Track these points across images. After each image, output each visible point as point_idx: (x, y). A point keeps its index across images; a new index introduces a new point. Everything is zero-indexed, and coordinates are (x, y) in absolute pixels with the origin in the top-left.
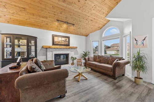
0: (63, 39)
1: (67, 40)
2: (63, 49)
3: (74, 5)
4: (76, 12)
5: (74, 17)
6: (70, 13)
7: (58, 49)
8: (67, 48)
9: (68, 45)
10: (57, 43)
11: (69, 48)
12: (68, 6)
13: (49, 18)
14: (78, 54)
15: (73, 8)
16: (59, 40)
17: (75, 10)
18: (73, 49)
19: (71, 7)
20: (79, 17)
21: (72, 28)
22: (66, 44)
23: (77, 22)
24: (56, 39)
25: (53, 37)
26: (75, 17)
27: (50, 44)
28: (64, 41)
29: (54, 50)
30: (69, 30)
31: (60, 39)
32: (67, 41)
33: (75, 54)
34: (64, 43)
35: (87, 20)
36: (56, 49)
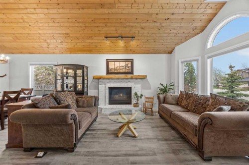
0: (123, 64)
1: (130, 65)
2: (120, 80)
3: (119, 5)
4: (128, 14)
5: (128, 24)
6: (119, 21)
7: (113, 80)
8: (126, 78)
9: (132, 73)
10: (113, 71)
11: (132, 78)
12: (110, 11)
13: (95, 38)
14: (150, 89)
15: (120, 11)
16: (116, 66)
17: (124, 12)
18: (139, 80)
19: (117, 10)
20: (137, 21)
21: (133, 43)
22: (127, 71)
23: (137, 32)
24: (112, 66)
25: (108, 61)
26: (131, 24)
27: (103, 72)
28: (123, 66)
29: (108, 81)
30: (130, 48)
31: (117, 64)
32: (128, 67)
33: (143, 88)
34: (123, 71)
35: (155, 22)
36: (110, 80)
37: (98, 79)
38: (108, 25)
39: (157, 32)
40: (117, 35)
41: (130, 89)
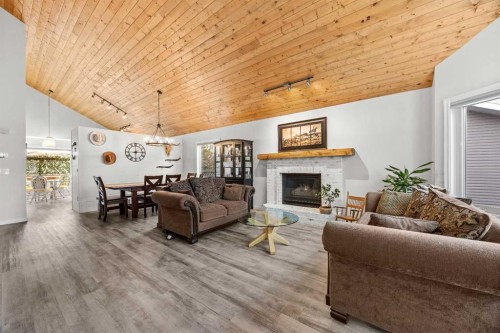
0: (306, 129)
1: (319, 130)
2: (300, 161)
3: (263, 39)
4: (282, 45)
5: (290, 60)
6: (273, 61)
7: (288, 161)
9: (323, 144)
10: (289, 145)
11: (321, 156)
12: (256, 52)
14: (366, 177)
15: (269, 47)
16: (294, 135)
17: (275, 45)
18: (335, 160)
19: (263, 48)
20: (303, 49)
22: (313, 143)
23: (312, 67)
24: (287, 135)
25: (281, 128)
26: (294, 58)
27: (272, 148)
28: (306, 134)
29: (280, 161)
31: (296, 131)
32: (316, 135)
33: (348, 175)
34: (306, 142)
35: (340, 36)
36: (284, 161)
37: (266, 159)
38: (261, 72)
39: (354, 53)
40: (282, 82)
41: (318, 176)
